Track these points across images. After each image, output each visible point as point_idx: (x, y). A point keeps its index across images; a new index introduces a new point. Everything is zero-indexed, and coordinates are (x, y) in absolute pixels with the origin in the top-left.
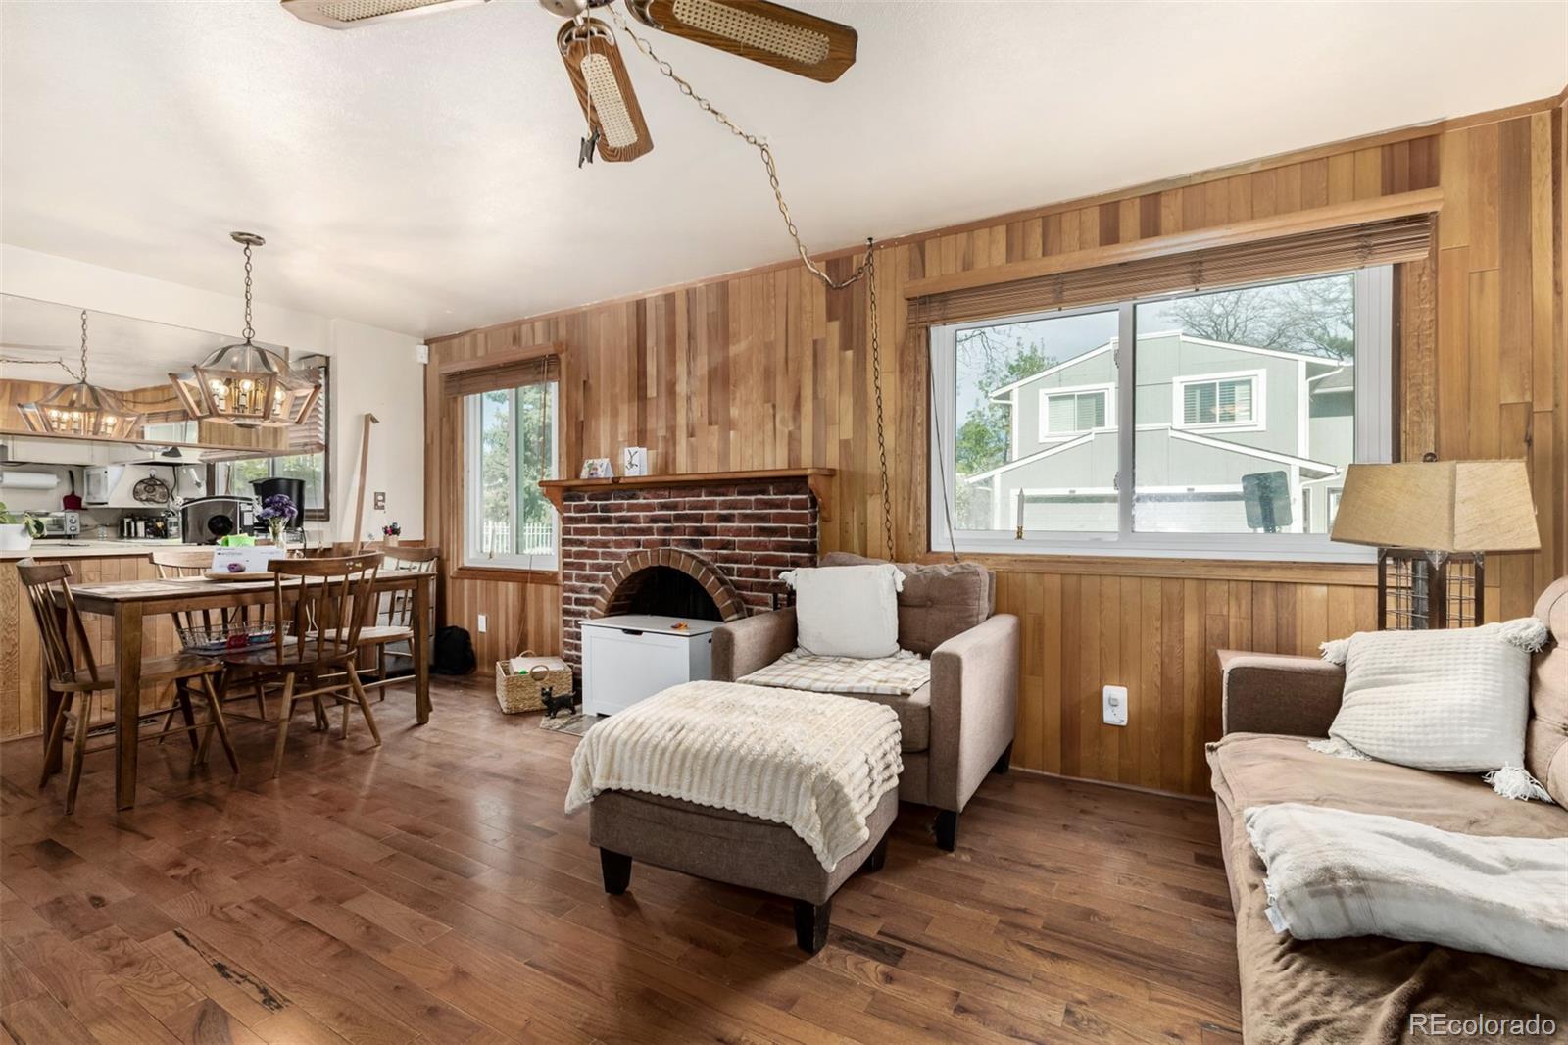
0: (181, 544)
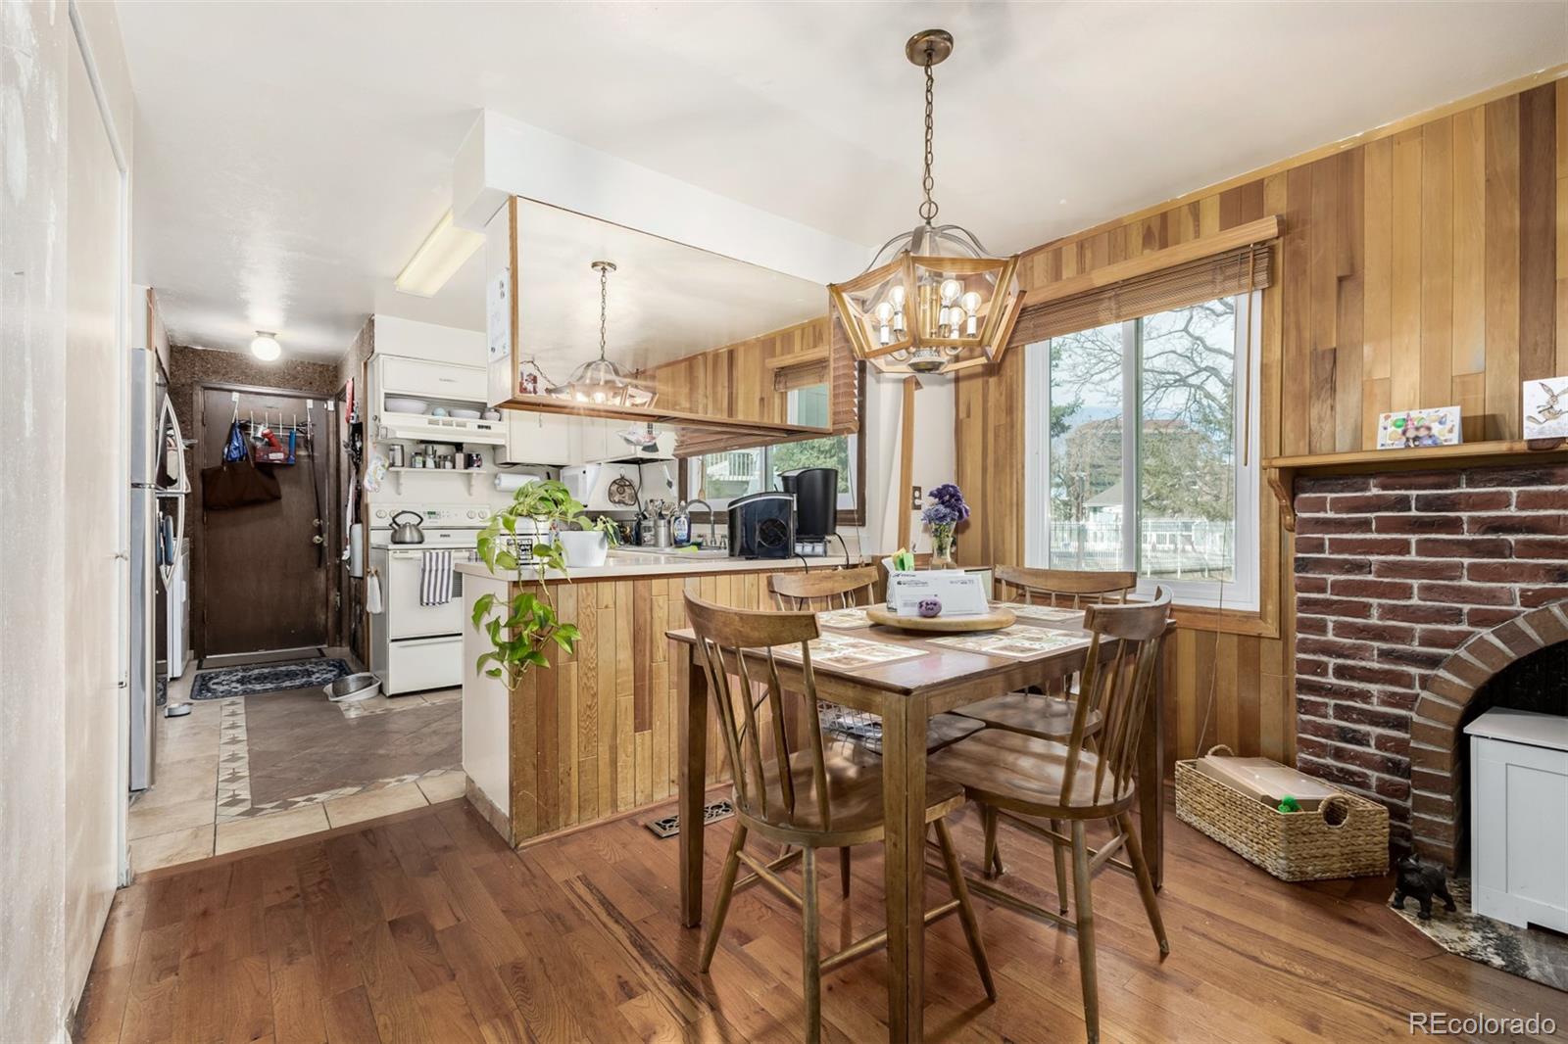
0: (727, 556)
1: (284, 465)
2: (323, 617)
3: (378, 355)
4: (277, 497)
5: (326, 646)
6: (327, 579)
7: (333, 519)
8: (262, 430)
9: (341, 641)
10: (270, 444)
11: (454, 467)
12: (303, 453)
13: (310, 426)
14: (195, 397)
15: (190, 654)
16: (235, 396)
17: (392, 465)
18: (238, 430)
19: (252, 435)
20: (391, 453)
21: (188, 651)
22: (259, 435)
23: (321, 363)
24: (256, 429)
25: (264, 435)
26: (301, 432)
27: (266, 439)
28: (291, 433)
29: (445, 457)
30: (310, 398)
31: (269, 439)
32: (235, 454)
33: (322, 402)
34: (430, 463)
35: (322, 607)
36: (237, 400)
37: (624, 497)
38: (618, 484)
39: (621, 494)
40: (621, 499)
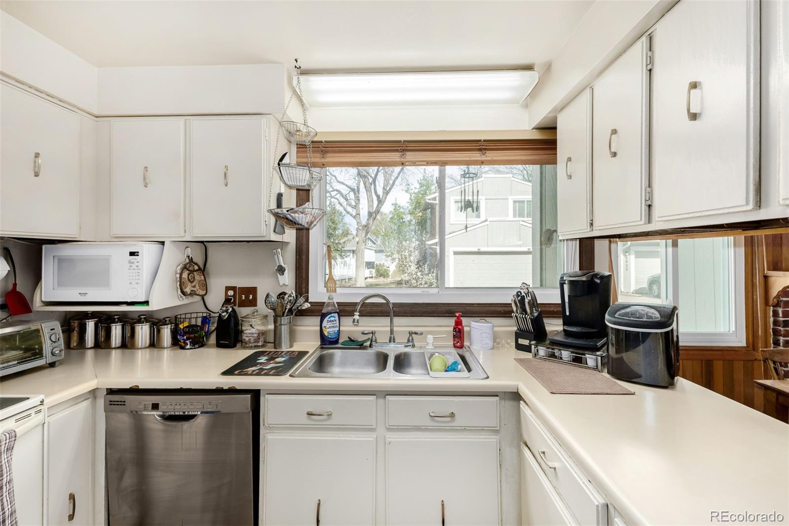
37: (194, 287)
38: (188, 270)
39: (192, 282)
40: (193, 289)
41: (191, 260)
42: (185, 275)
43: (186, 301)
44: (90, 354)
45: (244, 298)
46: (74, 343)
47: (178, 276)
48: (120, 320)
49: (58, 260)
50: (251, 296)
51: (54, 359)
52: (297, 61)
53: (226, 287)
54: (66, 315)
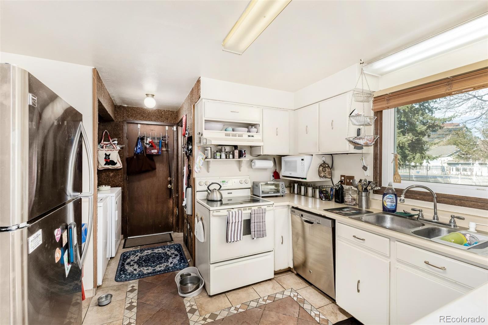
1: (157, 155)
2: (172, 219)
3: (202, 99)
4: (154, 169)
5: (173, 232)
6: (173, 203)
7: (176, 177)
8: (149, 140)
9: (178, 230)
10: (152, 146)
11: (234, 158)
12: (164, 149)
13: (167, 138)
14: (124, 127)
15: (121, 236)
16: (139, 126)
17: (206, 158)
18: (140, 140)
19: (145, 142)
20: (206, 151)
21: (121, 235)
22: (148, 142)
23: (171, 110)
24: (147, 140)
25: (150, 142)
26: (164, 140)
27: (150, 144)
28: (160, 141)
29: (230, 152)
30: (167, 126)
31: (152, 144)
32: (139, 151)
33: (172, 127)
34: (223, 156)
35: (171, 216)
36: (140, 128)
37: (326, 174)
38: (322, 166)
39: (324, 172)
40: (324, 175)
41: (324, 163)
42: (321, 169)
43: (322, 180)
44: (296, 196)
45: (348, 181)
46: (292, 192)
47: (318, 169)
48: (304, 185)
49: (285, 162)
50: (351, 180)
51: (283, 194)
52: (361, 60)
53: (341, 175)
54: (290, 182)
